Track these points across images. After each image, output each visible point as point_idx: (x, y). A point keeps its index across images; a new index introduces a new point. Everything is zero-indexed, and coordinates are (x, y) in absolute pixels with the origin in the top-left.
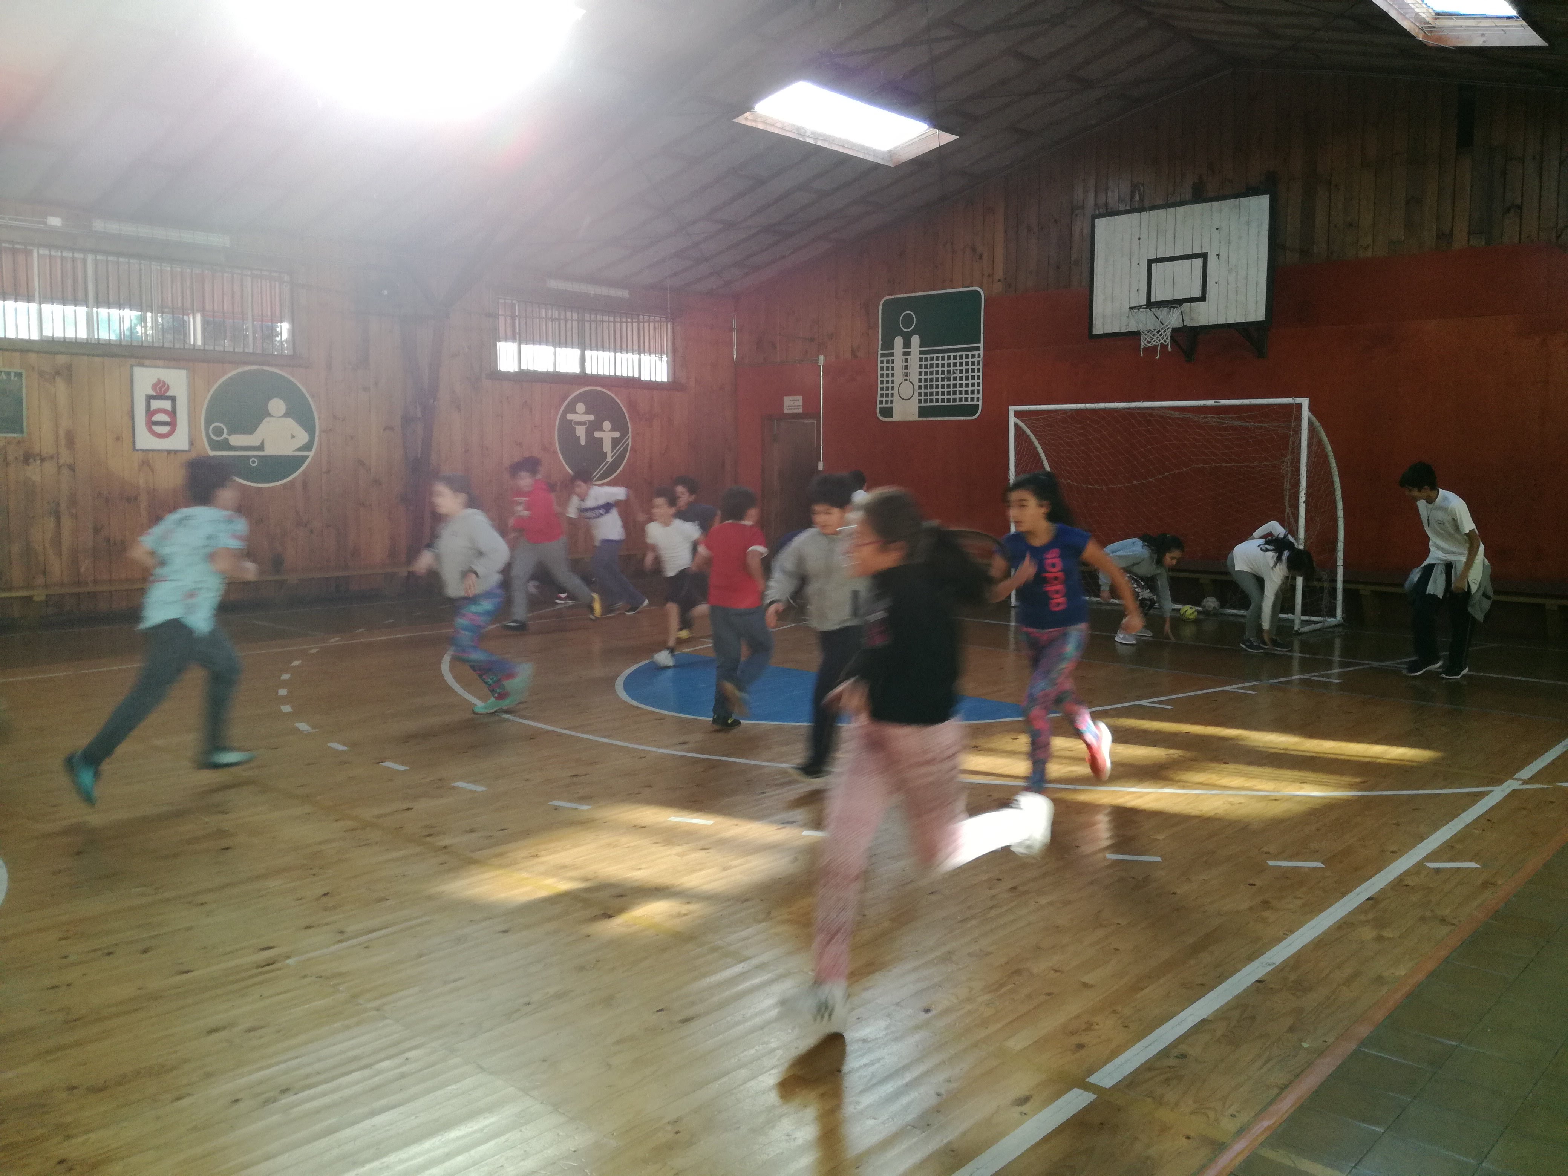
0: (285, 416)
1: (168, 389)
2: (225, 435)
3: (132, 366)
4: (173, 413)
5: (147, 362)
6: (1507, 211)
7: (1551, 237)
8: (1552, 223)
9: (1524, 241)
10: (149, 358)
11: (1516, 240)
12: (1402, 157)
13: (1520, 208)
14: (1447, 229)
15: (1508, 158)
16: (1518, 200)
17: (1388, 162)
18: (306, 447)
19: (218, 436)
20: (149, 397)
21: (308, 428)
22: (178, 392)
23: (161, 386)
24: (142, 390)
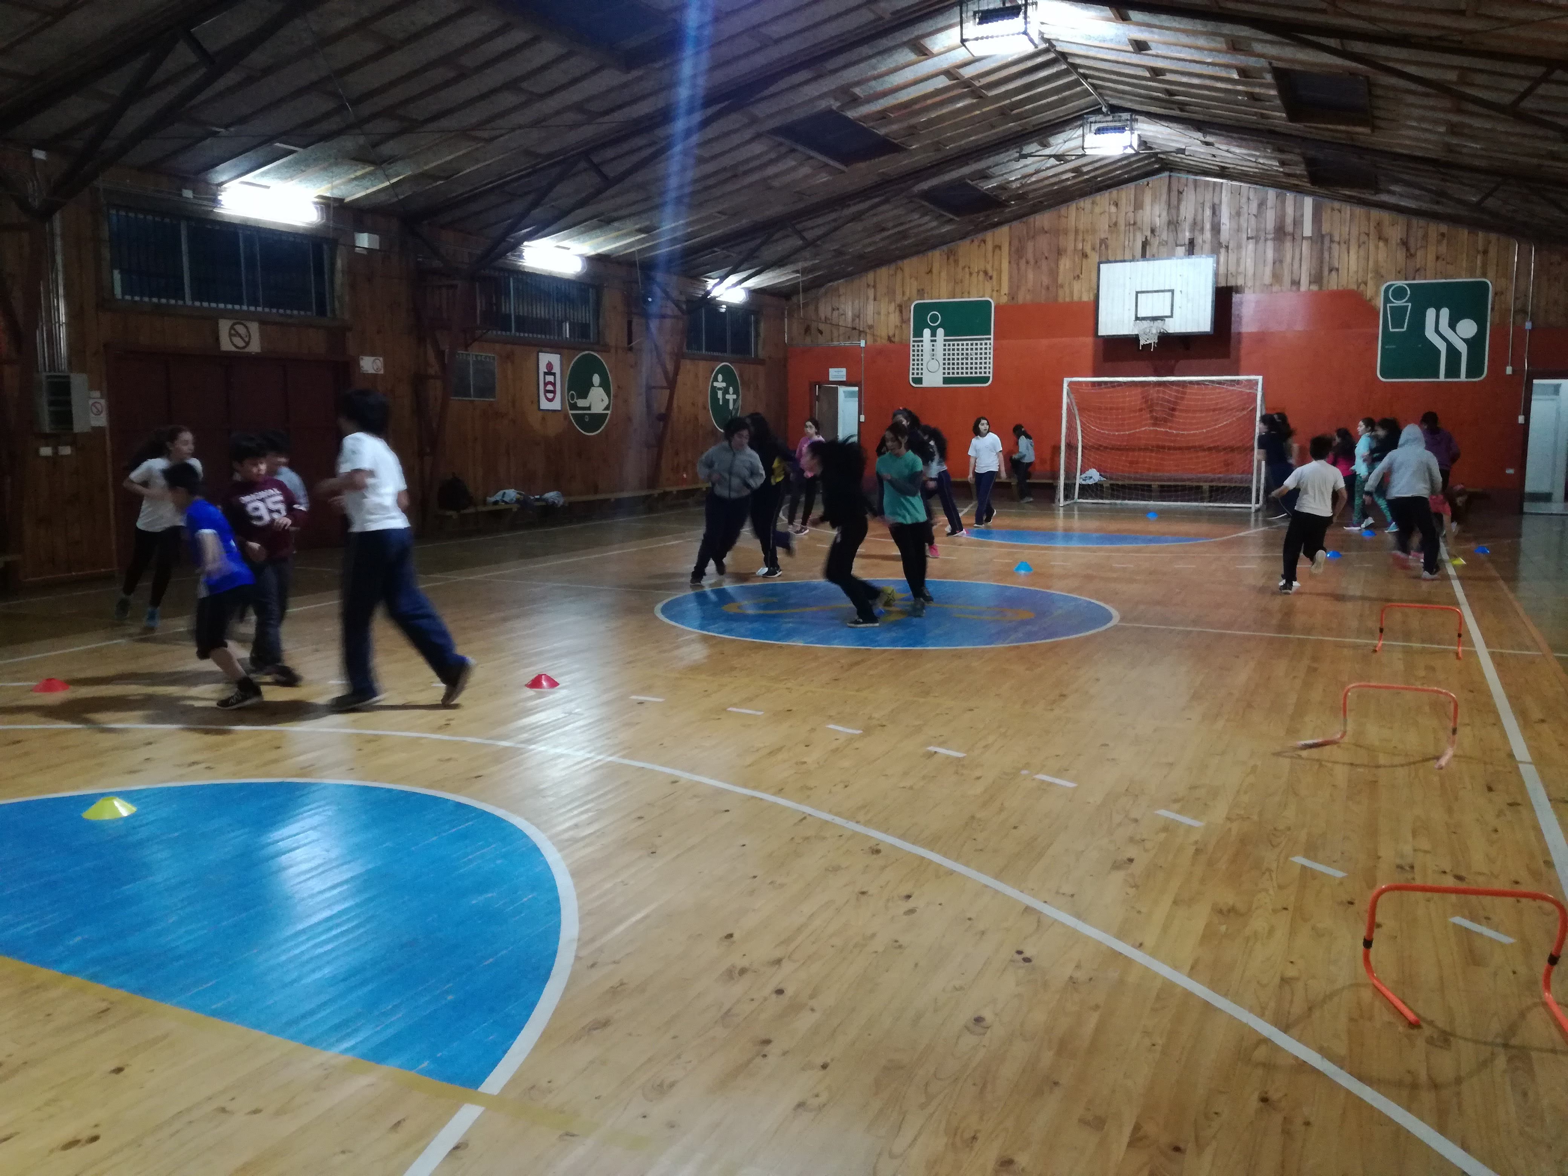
0: (599, 386)
1: (553, 369)
2: (576, 400)
3: (538, 353)
4: (554, 384)
5: (544, 349)
6: (1331, 270)
7: (1354, 287)
8: (1355, 279)
9: (1340, 288)
10: (545, 346)
11: (1335, 288)
12: (1271, 236)
13: (1337, 270)
14: (1297, 279)
15: (1332, 241)
16: (1336, 265)
17: (1263, 238)
18: (607, 408)
19: (573, 399)
20: (545, 373)
21: (608, 394)
22: (557, 369)
23: (550, 366)
24: (543, 368)
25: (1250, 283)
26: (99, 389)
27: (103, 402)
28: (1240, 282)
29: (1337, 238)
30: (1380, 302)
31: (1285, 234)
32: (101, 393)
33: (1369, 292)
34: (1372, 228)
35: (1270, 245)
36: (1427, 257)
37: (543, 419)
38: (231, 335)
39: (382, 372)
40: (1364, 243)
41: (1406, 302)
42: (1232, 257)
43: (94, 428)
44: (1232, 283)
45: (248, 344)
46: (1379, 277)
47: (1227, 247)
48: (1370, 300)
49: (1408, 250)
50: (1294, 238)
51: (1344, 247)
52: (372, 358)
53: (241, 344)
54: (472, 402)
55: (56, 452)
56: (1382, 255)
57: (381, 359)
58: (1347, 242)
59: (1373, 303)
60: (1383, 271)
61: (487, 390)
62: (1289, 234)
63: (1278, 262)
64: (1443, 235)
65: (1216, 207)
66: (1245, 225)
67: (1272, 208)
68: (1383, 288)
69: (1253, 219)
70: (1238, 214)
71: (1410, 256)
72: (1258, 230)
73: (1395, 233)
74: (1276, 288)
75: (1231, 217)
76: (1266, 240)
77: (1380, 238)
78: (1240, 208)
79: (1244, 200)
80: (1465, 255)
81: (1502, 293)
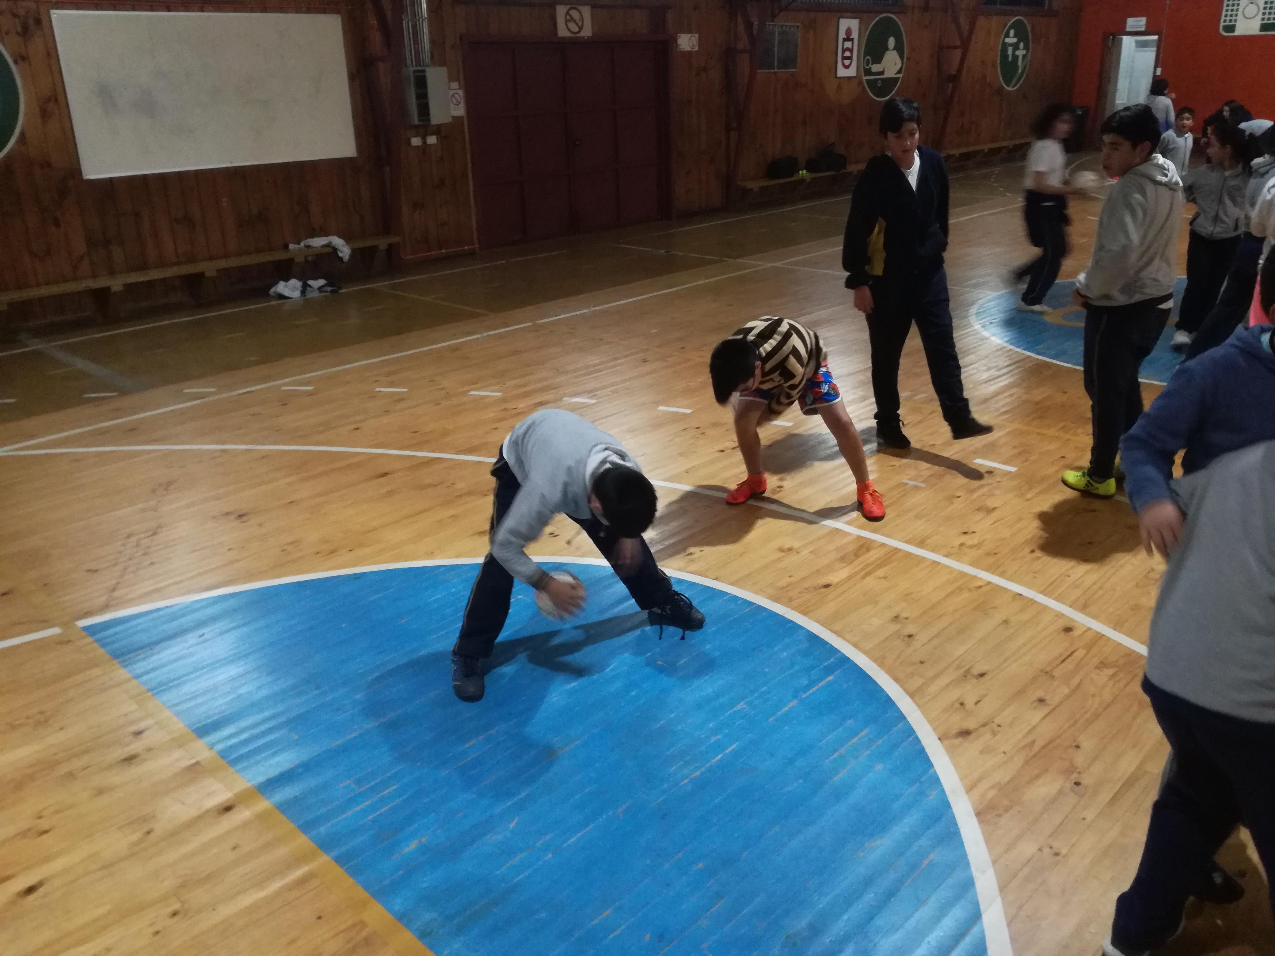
0: (894, 49)
1: (851, 35)
2: (870, 65)
3: (839, 19)
4: (851, 50)
5: (845, 14)
10: (847, 11)
18: (899, 72)
19: (868, 65)
20: (845, 40)
21: (901, 57)
22: (855, 35)
23: (849, 31)
24: (842, 35)
26: (458, 80)
27: (461, 92)
32: (459, 85)
37: (839, 87)
38: (567, 21)
39: (696, 49)
43: (455, 118)
45: (581, 28)
52: (689, 36)
53: (575, 29)
54: (774, 73)
55: (424, 142)
57: (697, 36)
61: (788, 61)
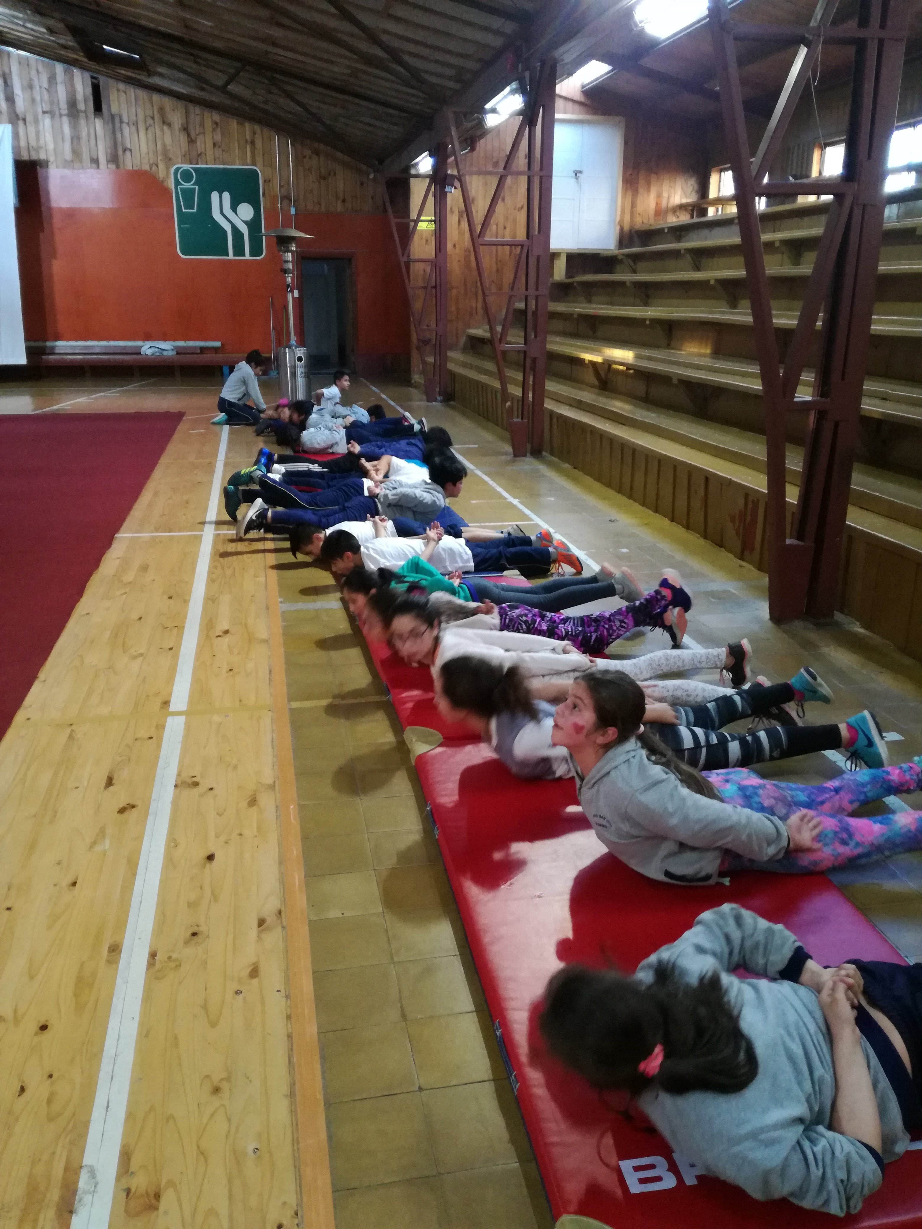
6: (124, 150)
7: (146, 167)
8: (146, 161)
9: (135, 168)
11: (131, 168)
12: (65, 112)
13: (131, 150)
14: (95, 158)
15: (121, 122)
16: (129, 146)
17: (57, 114)
25: (52, 159)
28: (42, 156)
29: (125, 119)
30: (171, 183)
31: (78, 111)
33: (161, 174)
34: (156, 112)
35: (65, 120)
36: (205, 143)
40: (150, 125)
41: (193, 185)
42: (31, 129)
44: (34, 157)
46: (168, 161)
47: (24, 120)
48: (163, 181)
49: (189, 135)
50: (87, 117)
51: (133, 128)
56: (168, 140)
58: (136, 124)
59: (166, 184)
60: (171, 156)
62: (81, 111)
63: (76, 138)
64: (216, 123)
65: (7, 77)
66: (38, 98)
67: (61, 83)
68: (172, 170)
69: (45, 92)
70: (31, 87)
71: (192, 141)
72: (52, 103)
73: (177, 119)
74: (76, 165)
75: (23, 89)
76: (61, 115)
77: (164, 122)
78: (31, 79)
79: (33, 73)
80: (236, 144)
81: (269, 181)
